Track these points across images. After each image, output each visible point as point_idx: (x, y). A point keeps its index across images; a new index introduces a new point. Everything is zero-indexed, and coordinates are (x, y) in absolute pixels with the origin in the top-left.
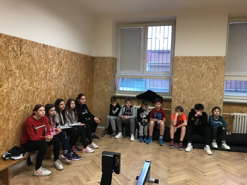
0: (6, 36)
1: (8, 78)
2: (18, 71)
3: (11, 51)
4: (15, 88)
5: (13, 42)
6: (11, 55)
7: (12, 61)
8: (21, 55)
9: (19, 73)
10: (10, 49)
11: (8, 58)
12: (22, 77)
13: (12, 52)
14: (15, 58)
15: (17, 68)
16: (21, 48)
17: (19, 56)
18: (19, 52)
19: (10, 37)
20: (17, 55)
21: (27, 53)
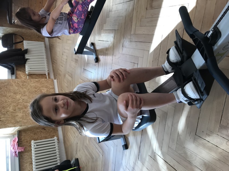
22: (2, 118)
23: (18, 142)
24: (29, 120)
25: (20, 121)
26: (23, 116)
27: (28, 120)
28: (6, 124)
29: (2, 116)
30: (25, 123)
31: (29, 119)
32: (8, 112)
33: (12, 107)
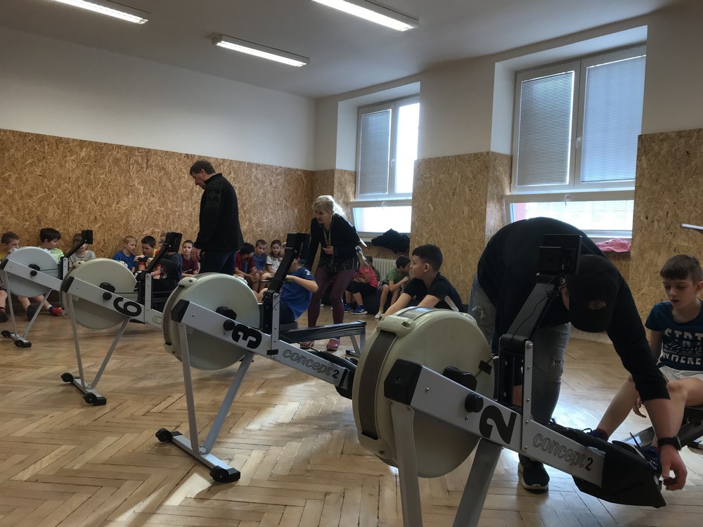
0: (127, 147)
1: (128, 195)
2: (142, 187)
3: (133, 164)
4: (138, 207)
5: (137, 154)
6: (133, 169)
7: (134, 176)
8: (147, 168)
9: (144, 189)
10: (132, 161)
11: (129, 172)
12: (149, 194)
13: (135, 165)
14: (138, 171)
15: (141, 183)
16: (148, 160)
17: (145, 170)
18: (145, 165)
19: (133, 148)
20: (142, 168)
21: (157, 165)
22: (658, 225)
23: (613, 251)
24: (643, 276)
25: (643, 258)
26: (656, 265)
27: (644, 274)
28: (643, 231)
29: (665, 225)
30: (637, 268)
31: (646, 276)
32: (674, 236)
33: (686, 244)
